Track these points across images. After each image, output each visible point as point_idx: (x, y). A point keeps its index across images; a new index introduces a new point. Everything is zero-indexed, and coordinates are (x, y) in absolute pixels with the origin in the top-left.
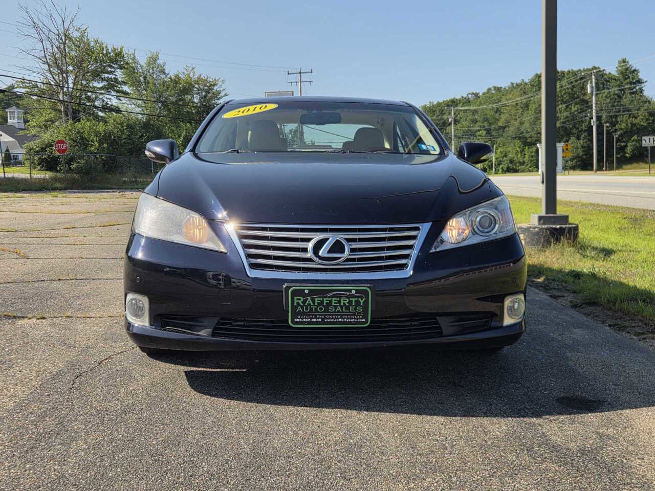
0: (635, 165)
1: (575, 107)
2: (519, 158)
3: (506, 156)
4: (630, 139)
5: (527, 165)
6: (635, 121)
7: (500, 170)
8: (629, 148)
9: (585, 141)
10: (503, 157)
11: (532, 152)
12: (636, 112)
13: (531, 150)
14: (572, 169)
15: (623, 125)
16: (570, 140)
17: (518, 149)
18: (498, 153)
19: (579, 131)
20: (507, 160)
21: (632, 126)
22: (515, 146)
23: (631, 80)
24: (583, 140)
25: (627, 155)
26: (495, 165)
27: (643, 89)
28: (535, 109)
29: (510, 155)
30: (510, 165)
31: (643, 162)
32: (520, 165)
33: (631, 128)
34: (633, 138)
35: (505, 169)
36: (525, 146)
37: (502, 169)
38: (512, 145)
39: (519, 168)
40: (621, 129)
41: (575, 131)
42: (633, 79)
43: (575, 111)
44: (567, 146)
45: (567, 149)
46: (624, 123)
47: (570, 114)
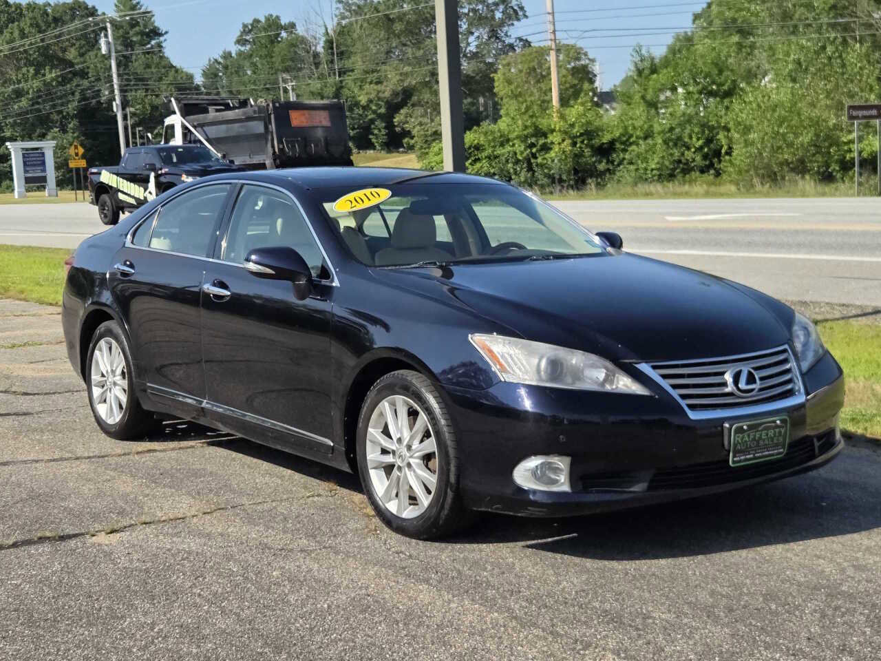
1: (51, 73)
9: (75, 135)
16: (49, 134)
19: (64, 117)
21: (152, 110)
23: (142, 28)
24: (73, 133)
27: (164, 45)
41: (55, 117)
42: (145, 26)
43: (53, 80)
44: (76, 147)
45: (77, 154)
46: (139, 104)
47: (44, 84)
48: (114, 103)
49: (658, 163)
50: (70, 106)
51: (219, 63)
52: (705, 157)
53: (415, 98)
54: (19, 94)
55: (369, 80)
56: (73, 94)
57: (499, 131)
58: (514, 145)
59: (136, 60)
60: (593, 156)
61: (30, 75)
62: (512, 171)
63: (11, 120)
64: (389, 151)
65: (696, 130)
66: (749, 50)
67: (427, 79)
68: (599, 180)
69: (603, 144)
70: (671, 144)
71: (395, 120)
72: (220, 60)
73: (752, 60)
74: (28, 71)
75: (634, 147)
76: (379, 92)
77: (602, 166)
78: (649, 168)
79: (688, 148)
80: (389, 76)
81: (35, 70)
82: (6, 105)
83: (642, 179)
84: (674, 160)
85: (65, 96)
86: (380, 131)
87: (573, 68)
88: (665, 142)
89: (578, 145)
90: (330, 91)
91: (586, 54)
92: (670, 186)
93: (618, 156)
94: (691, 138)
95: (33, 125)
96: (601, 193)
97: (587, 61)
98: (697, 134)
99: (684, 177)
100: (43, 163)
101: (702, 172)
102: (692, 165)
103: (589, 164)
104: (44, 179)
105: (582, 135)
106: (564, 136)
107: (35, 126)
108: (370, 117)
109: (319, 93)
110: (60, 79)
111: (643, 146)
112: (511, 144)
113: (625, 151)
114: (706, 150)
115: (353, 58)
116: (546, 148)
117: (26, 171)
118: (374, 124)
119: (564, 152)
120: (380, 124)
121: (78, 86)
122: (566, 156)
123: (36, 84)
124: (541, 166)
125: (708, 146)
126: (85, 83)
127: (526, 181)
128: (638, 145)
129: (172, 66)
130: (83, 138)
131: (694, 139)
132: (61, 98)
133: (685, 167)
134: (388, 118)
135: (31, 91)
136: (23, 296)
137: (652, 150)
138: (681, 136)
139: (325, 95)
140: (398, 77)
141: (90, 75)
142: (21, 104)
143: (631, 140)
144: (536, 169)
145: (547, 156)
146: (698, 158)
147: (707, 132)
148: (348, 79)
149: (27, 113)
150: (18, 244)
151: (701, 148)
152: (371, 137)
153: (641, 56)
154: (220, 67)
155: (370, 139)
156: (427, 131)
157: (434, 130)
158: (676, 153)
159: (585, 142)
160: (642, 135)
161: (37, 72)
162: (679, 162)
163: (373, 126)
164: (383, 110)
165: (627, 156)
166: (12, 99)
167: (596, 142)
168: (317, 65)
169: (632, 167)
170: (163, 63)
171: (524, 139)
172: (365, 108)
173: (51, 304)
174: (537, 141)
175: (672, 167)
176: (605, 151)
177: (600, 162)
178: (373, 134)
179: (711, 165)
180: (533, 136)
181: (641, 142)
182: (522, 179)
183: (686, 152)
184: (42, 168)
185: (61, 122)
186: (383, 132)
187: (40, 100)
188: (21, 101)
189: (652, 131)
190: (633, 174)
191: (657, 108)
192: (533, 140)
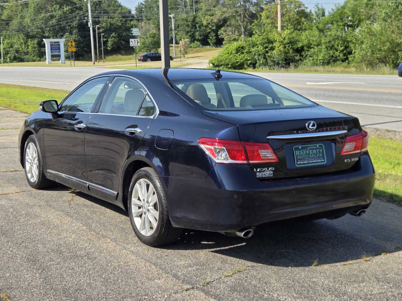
0: (115, 56)
1: (66, 8)
2: (23, 48)
3: (12, 47)
4: (110, 36)
5: (31, 55)
6: (113, 22)
7: (8, 59)
8: (109, 43)
9: (76, 36)
10: (9, 48)
11: (34, 44)
12: (113, 14)
13: (33, 42)
14: (68, 59)
15: (104, 25)
16: (65, 35)
17: (22, 41)
18: (5, 44)
19: (71, 28)
20: (13, 50)
21: (110, 26)
22: (19, 38)
25: (108, 48)
26: (3, 54)
28: (34, 7)
29: (16, 46)
30: (16, 55)
31: (120, 54)
32: (25, 55)
33: (110, 27)
34: (112, 35)
35: (12, 58)
36: (28, 39)
37: (10, 58)
38: (17, 37)
39: (24, 57)
40: (103, 27)
41: (68, 28)
43: (67, 11)
44: (71, 42)
45: (72, 45)
46: (105, 23)
47: (63, 13)
48: (89, 23)
49: (323, 57)
50: (74, 23)
51: (143, 5)
52: (344, 55)
53: (228, 23)
54: (52, 17)
55: (208, 14)
56: (76, 17)
57: (252, 41)
58: (258, 47)
59: (104, 3)
60: (293, 53)
61: (57, 9)
62: (257, 59)
63: (48, 29)
64: (217, 47)
65: (341, 42)
66: (371, 6)
67: (234, 14)
68: (296, 64)
69: (298, 47)
70: (329, 48)
71: (219, 33)
72: (144, 3)
73: (372, 10)
74: (56, 7)
75: (312, 50)
76: (212, 20)
77: (297, 58)
78: (319, 59)
79: (337, 51)
80: (217, 13)
81: (59, 6)
82: (46, 22)
83: (315, 64)
84: (330, 56)
85: (72, 18)
86: (213, 37)
87: (298, 11)
88: (327, 48)
89: (287, 48)
90: (191, 19)
91: (304, 5)
92: (327, 67)
93: (305, 53)
94: (338, 46)
95: (58, 31)
96: (296, 70)
97: (304, 8)
98: (341, 44)
99: (334, 63)
100: (59, 49)
101: (343, 61)
102: (338, 58)
103: (291, 57)
104: (59, 56)
105: (288, 43)
106: (281, 43)
107: (59, 31)
108: (208, 31)
109: (186, 19)
110: (70, 11)
111: (316, 49)
112: (257, 46)
113: (308, 51)
114: (345, 51)
115: (202, 4)
116: (272, 49)
117: (52, 52)
118: (210, 34)
119: (280, 51)
120: (213, 34)
121: (78, 14)
122: (281, 53)
123: (60, 12)
124: (270, 57)
125: (346, 50)
126: (81, 13)
127: (263, 63)
128: (314, 48)
129: (120, 6)
130: (79, 37)
131: (340, 47)
132: (70, 19)
133: (336, 59)
134: (216, 32)
135: (57, 16)
136: (15, 109)
137: (320, 51)
138: (334, 45)
139: (189, 20)
140: (220, 13)
141: (83, 9)
142: (53, 21)
143: (311, 46)
144: (268, 58)
145: (273, 52)
146: (341, 55)
147: (346, 43)
148: (200, 14)
149: (55, 26)
150: (31, 86)
151: (343, 51)
152: (208, 40)
153: (318, 8)
154: (143, 6)
155: (208, 41)
156: (231, 38)
157: (234, 38)
158: (331, 52)
159: (290, 47)
160: (316, 44)
161: (60, 7)
162: (333, 56)
163: (209, 35)
164: (214, 28)
165: (309, 53)
166: (49, 19)
167: (295, 47)
168: (185, 6)
169: (311, 59)
170: (116, 5)
171: (262, 44)
172: (206, 27)
173: (25, 113)
174: (268, 45)
175: (329, 59)
176: (299, 51)
177: (297, 56)
178: (209, 39)
179: (347, 59)
180: (267, 43)
181: (315, 47)
182: (261, 62)
183: (336, 52)
184: (59, 51)
185: (70, 30)
186: (214, 38)
187: (61, 20)
188: (53, 20)
189: (321, 42)
190: (311, 62)
191: (323, 32)
192: (267, 45)
